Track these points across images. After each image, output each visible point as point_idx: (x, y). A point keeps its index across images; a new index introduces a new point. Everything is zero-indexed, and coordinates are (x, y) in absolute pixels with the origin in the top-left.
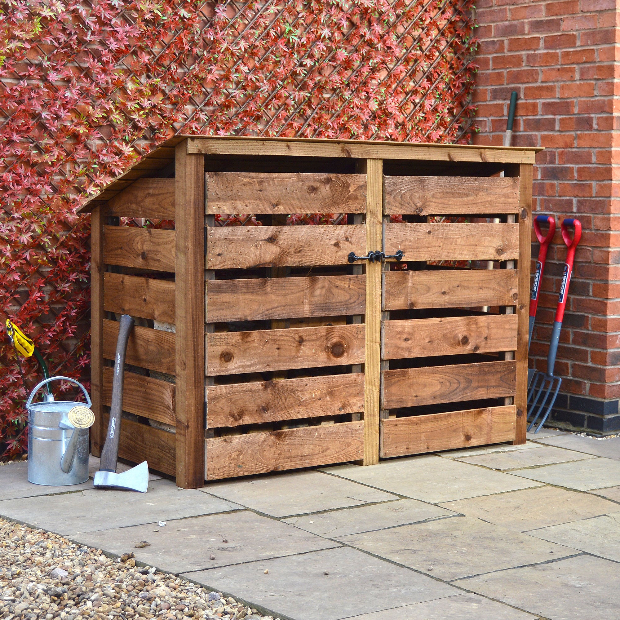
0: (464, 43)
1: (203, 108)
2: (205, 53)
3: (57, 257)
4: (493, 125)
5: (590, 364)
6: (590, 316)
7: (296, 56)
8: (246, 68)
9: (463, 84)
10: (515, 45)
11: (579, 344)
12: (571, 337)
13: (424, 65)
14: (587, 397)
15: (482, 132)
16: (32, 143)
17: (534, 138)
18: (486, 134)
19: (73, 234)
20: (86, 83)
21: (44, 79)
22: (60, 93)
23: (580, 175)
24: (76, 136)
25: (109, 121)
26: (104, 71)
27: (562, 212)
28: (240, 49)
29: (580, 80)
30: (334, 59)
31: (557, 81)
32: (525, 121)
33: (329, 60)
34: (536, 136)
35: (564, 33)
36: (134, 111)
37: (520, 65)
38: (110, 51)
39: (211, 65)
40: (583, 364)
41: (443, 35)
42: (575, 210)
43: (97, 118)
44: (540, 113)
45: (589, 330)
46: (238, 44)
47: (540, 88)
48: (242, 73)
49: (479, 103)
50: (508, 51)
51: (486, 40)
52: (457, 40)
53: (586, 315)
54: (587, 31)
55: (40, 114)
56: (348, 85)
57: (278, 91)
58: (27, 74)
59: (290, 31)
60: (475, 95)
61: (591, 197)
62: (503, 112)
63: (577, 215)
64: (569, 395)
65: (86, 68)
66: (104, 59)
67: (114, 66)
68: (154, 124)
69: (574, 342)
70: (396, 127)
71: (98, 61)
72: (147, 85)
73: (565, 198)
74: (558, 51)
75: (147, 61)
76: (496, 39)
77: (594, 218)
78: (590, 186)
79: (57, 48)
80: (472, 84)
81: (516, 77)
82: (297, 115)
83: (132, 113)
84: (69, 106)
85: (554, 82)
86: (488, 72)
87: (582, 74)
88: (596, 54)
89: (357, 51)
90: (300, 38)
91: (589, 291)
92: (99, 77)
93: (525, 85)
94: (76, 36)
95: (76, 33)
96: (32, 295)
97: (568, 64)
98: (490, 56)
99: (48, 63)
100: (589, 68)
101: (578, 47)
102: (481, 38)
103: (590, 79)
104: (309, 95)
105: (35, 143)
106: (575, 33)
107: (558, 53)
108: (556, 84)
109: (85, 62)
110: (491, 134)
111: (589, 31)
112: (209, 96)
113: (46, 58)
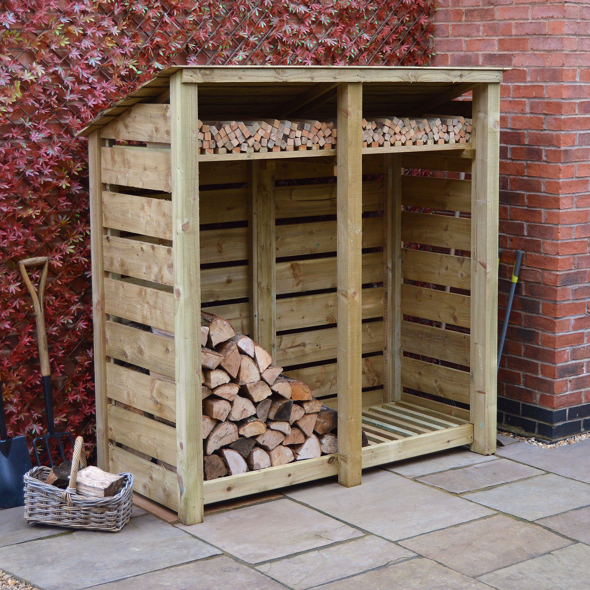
5: (540, 376)
6: (540, 332)
11: (529, 357)
12: (523, 350)
14: (537, 406)
23: (530, 202)
27: (514, 235)
29: (530, 113)
31: (509, 113)
35: (515, 68)
40: (534, 375)
42: (526, 233)
53: (537, 331)
54: (536, 68)
61: (541, 223)
63: (528, 238)
64: (521, 402)
69: (526, 355)
73: (517, 222)
74: (509, 84)
77: (544, 243)
78: (540, 213)
85: (505, 113)
87: (532, 108)
88: (545, 91)
91: (539, 309)
97: (519, 98)
100: (539, 103)
101: (529, 82)
103: (540, 114)
106: (525, 69)
107: (509, 86)
108: (508, 115)
111: (539, 68)
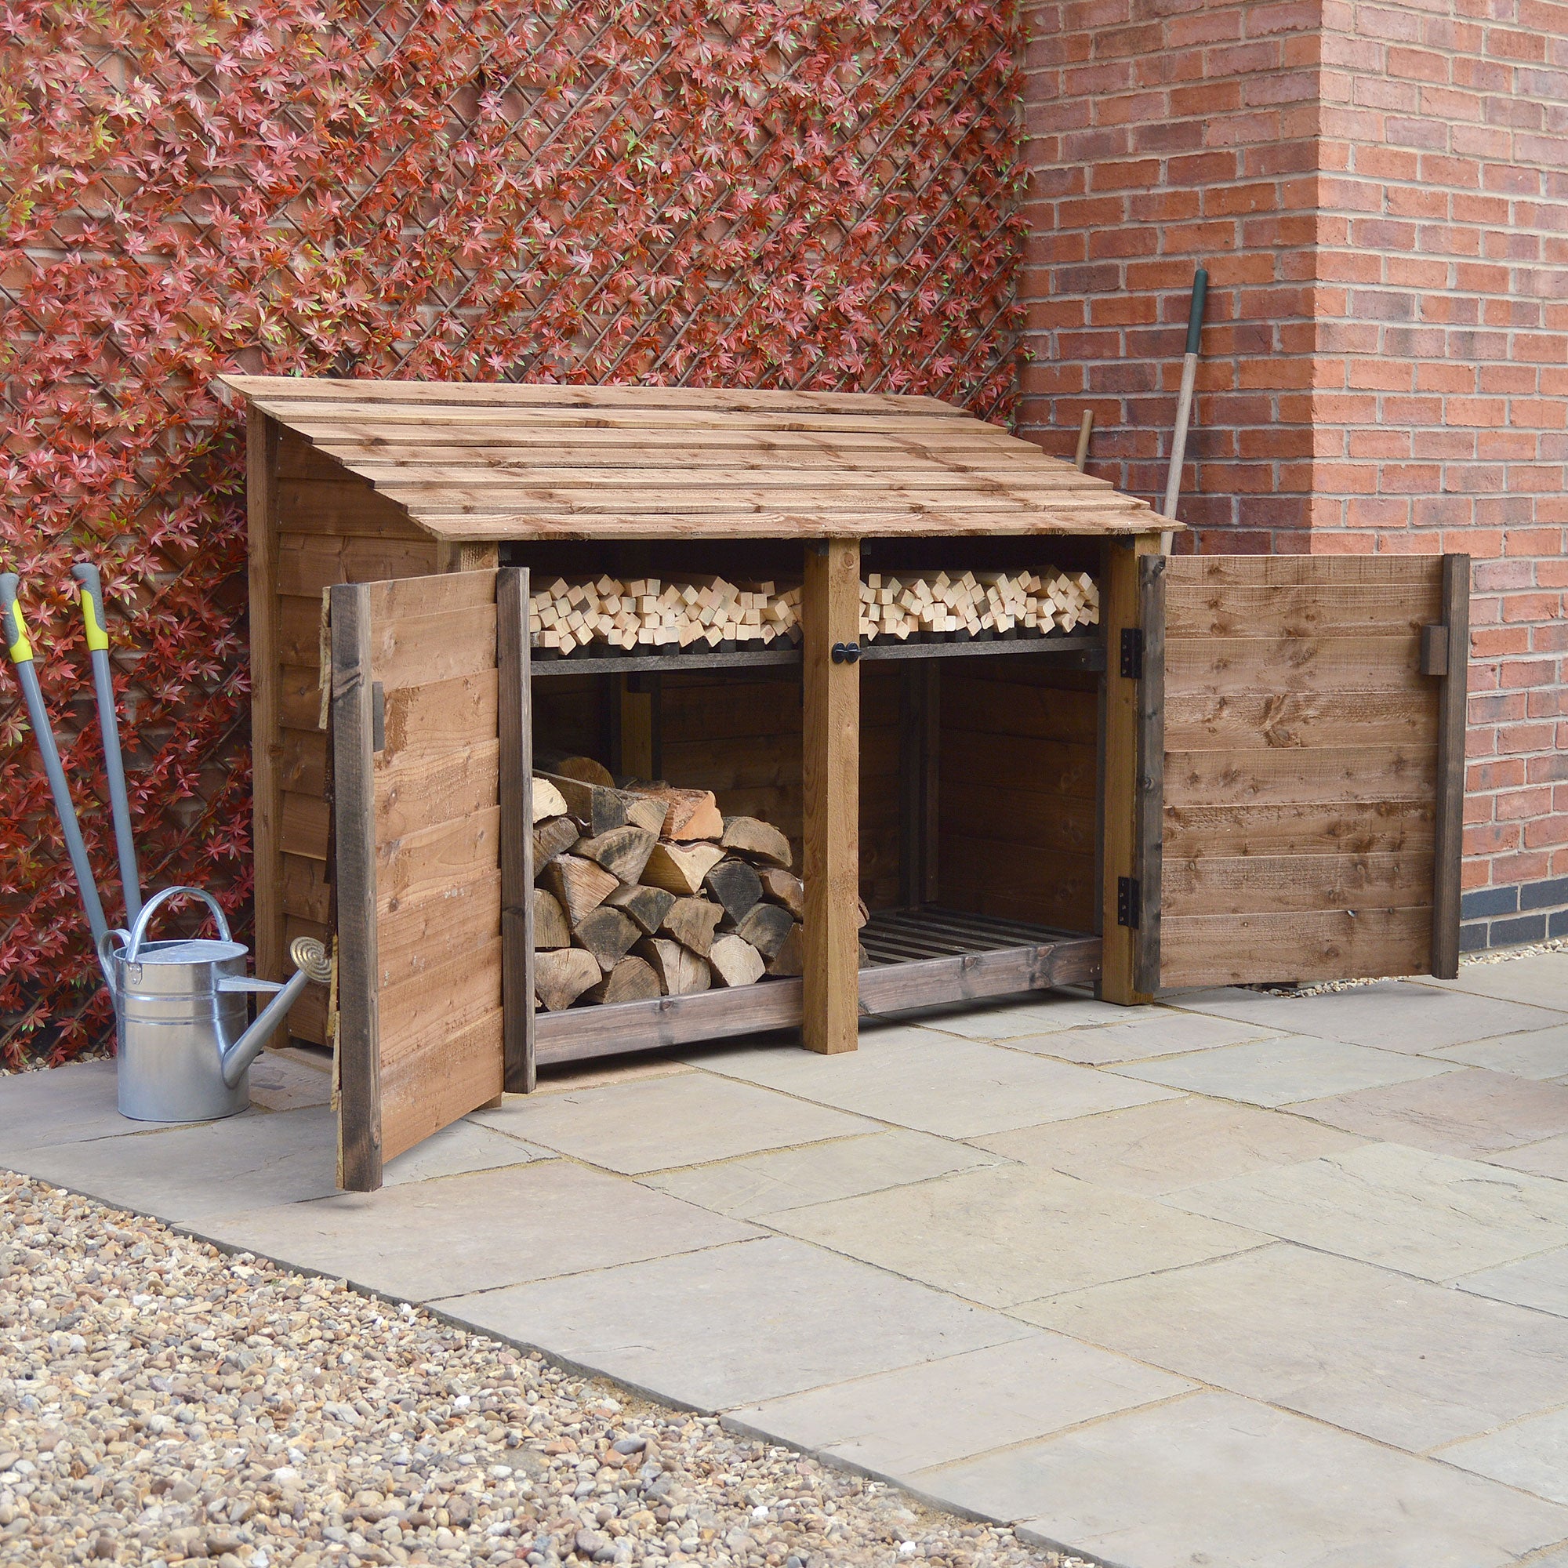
0: (1000, 174)
1: (457, 312)
2: (460, 193)
3: (153, 629)
4: (1061, 346)
7: (651, 200)
8: (547, 225)
9: (999, 260)
10: (1108, 176)
13: (916, 220)
15: (1039, 361)
16: (94, 387)
17: (1148, 371)
18: (1046, 365)
19: (185, 581)
20: (206, 259)
21: (118, 249)
22: (151, 280)
23: (1245, 448)
24: (186, 373)
25: (257, 339)
26: (246, 232)
27: (1209, 526)
28: (533, 184)
29: (1244, 248)
30: (729, 206)
31: (1197, 252)
32: (1128, 336)
33: (720, 209)
34: (1153, 366)
35: (1209, 151)
36: (310, 318)
37: (1116, 219)
38: (257, 189)
39: (472, 220)
41: (956, 156)
42: (1235, 520)
43: (231, 332)
44: (1160, 319)
46: (527, 174)
47: (1160, 267)
48: (537, 236)
49: (1031, 301)
50: (1092, 190)
51: (1046, 168)
52: (984, 167)
54: (1258, 146)
55: (109, 326)
56: (759, 261)
57: (613, 275)
58: (82, 239)
59: (637, 149)
60: (1021, 283)
61: (1270, 493)
62: (1082, 318)
63: (1240, 530)
65: (207, 226)
66: (245, 206)
67: (265, 222)
68: (351, 345)
70: (860, 350)
71: (232, 212)
72: (337, 261)
73: (1216, 496)
74: (1196, 189)
75: (336, 211)
76: (1066, 167)
77: (1277, 536)
78: (1267, 470)
79: (144, 183)
80: (1017, 261)
81: (1110, 245)
82: (655, 324)
83: (306, 322)
84: (171, 308)
85: (1188, 253)
86: (1050, 234)
87: (1248, 237)
88: (1277, 195)
89: (776, 189)
90: (659, 164)
92: (235, 245)
93: (1128, 262)
94: (185, 157)
95: (183, 151)
97: (1219, 216)
98: (1055, 202)
99: (127, 215)
100: (1262, 223)
101: (1240, 179)
102: (1033, 166)
103: (1266, 247)
104: (679, 283)
105: (100, 388)
106: (1232, 151)
107: (1197, 193)
108: (1193, 257)
109: (204, 213)
110: (1058, 365)
111: (1262, 145)
112: (469, 285)
113: (121, 205)
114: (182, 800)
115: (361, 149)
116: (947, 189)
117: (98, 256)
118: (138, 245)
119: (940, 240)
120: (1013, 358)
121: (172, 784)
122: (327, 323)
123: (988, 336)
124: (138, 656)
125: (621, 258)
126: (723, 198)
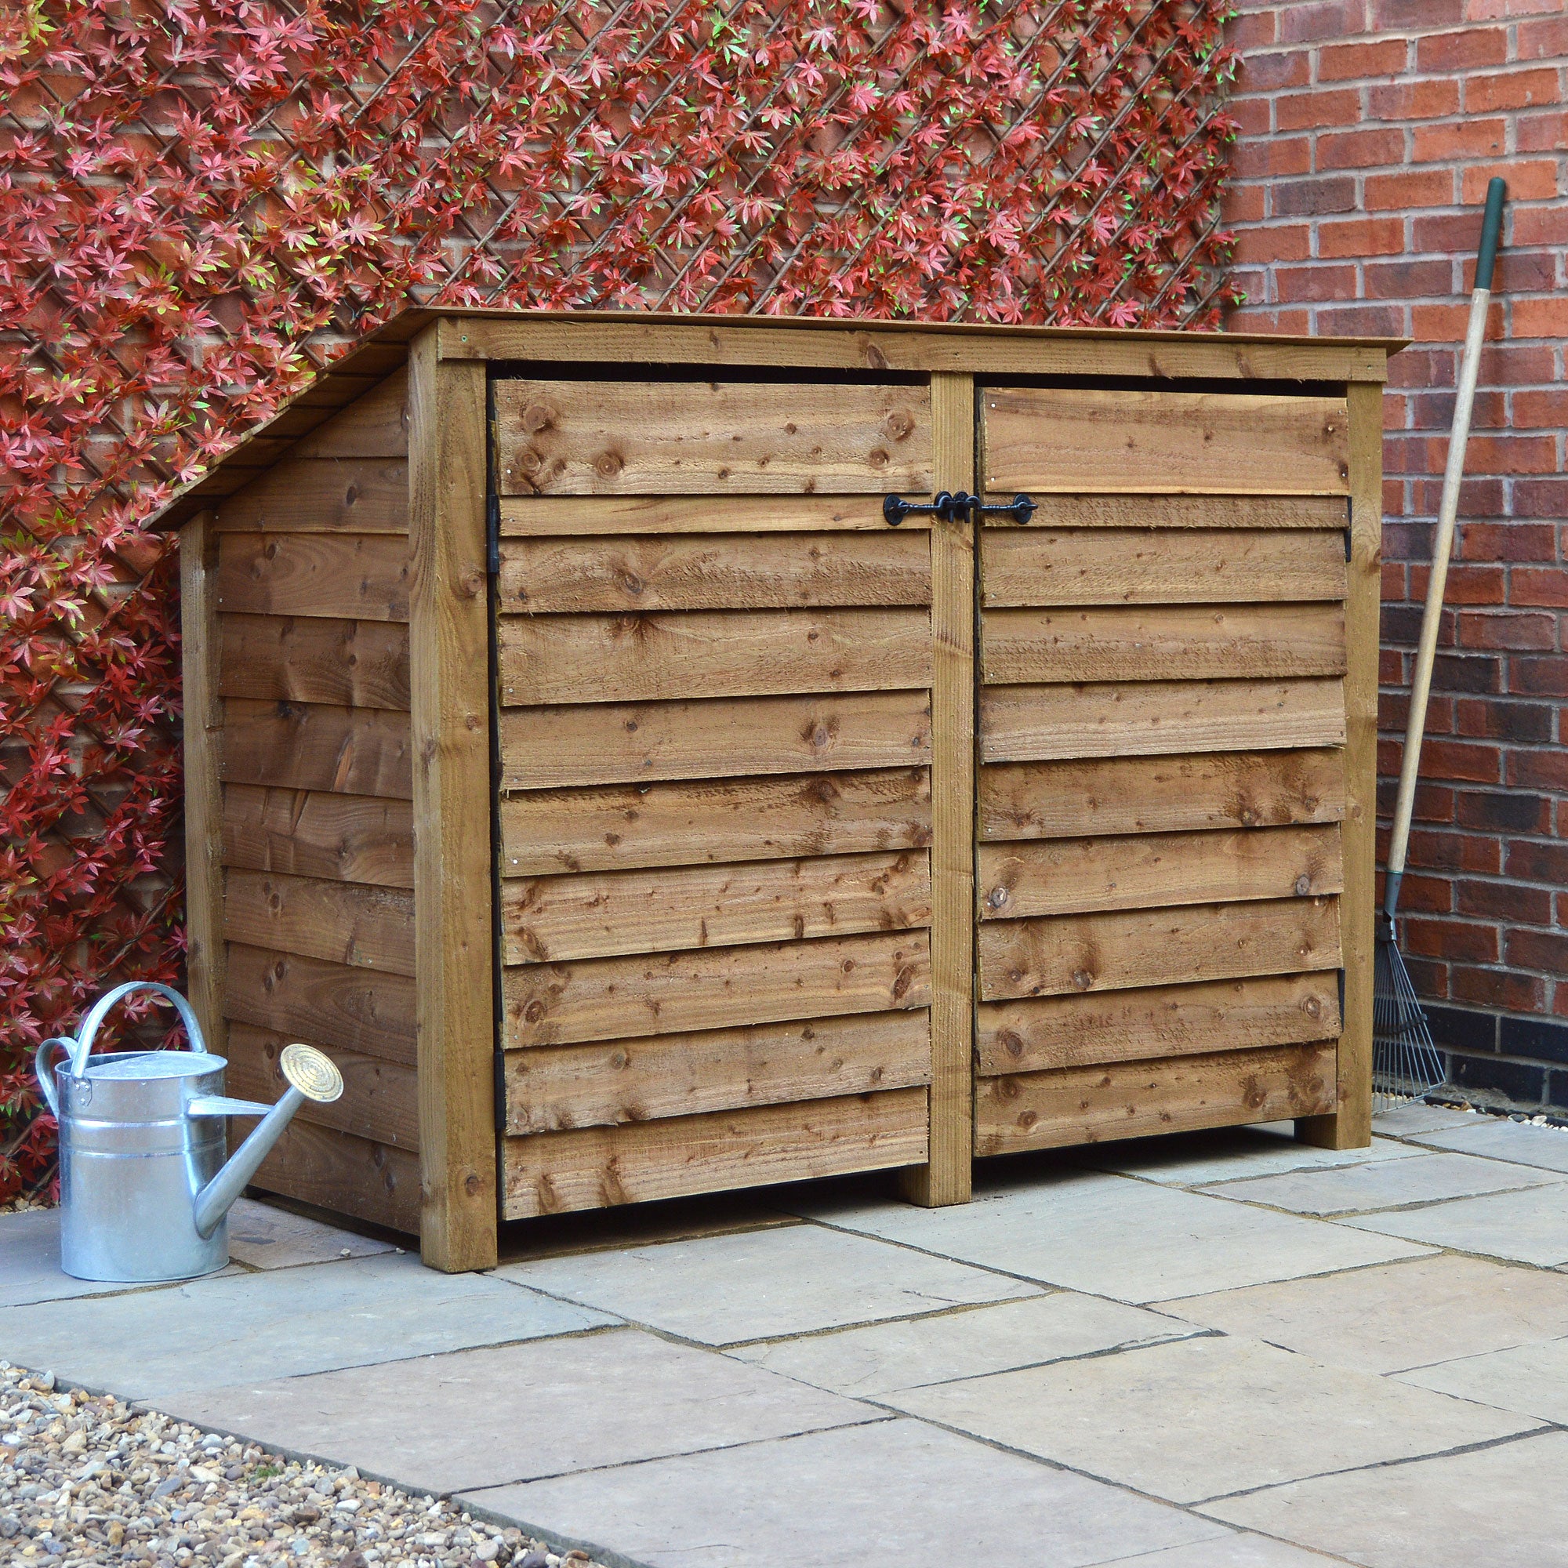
0: (1199, 61)
1: (493, 246)
2: (496, 94)
3: (104, 656)
4: (1280, 284)
5: (1555, 930)
6: (1554, 798)
7: (742, 99)
8: (608, 134)
9: (1198, 174)
10: (1338, 62)
11: (1522, 876)
12: (1503, 858)
13: (1090, 123)
14: (1548, 1021)
15: (1251, 305)
16: (29, 345)
17: (1393, 316)
18: (1260, 310)
19: (144, 594)
20: (170, 181)
21: (58, 168)
22: (100, 209)
23: (1521, 415)
24: (147, 327)
25: (235, 283)
26: (220, 145)
27: (1474, 517)
28: (590, 81)
29: (1518, 153)
30: (844, 105)
31: (1455, 160)
32: (1367, 271)
33: (832, 111)
34: (1399, 310)
35: (1471, 27)
36: (303, 256)
37: (1350, 117)
38: (236, 90)
39: (511, 128)
40: (1535, 929)
41: (1140, 39)
42: (1507, 510)
43: (203, 274)
44: (1408, 246)
45: (1551, 837)
46: (582, 68)
47: (1410, 181)
48: (595, 148)
49: (1240, 227)
50: (1320, 81)
51: (1259, 52)
52: (1178, 53)
53: (1543, 795)
54: (1533, 20)
55: (48, 266)
56: (884, 178)
57: (693, 198)
58: (12, 157)
59: (725, 34)
60: (1228, 202)
61: (1554, 473)
62: (1307, 248)
63: (1514, 523)
64: (1499, 1015)
65: (172, 138)
66: (220, 112)
67: (245, 132)
68: (357, 290)
69: (1512, 870)
70: (1017, 292)
71: (204, 120)
72: (338, 182)
73: (1481, 478)
74: (1455, 77)
75: (335, 116)
76: (1285, 50)
77: (1562, 531)
78: (1549, 444)
79: (91, 83)
80: (1221, 174)
81: (1342, 152)
82: (748, 261)
83: (298, 260)
84: (128, 244)
85: (1445, 161)
86: (1265, 139)
87: (1523, 137)
88: (1560, 84)
89: (906, 85)
90: (753, 53)
91: (1549, 731)
92: (208, 163)
93: (1366, 174)
94: (143, 50)
95: (141, 43)
96: (40, 761)
97: (1485, 112)
98: (1270, 97)
99: (70, 125)
100: (1541, 121)
101: (1512, 63)
102: (1243, 49)
103: (1546, 152)
104: (779, 208)
105: (36, 347)
106: (1501, 26)
107: (1455, 83)
108: (1452, 166)
109: (167, 121)
110: (1276, 310)
111: (1541, 19)
112: (507, 212)
113: (62, 112)
114: (142, 876)
115: (369, 38)
116: (1129, 82)
117: (34, 178)
118: (82, 163)
119: (1121, 148)
120: (1217, 302)
121: (129, 855)
122: (324, 261)
123: (1183, 273)
124: (86, 690)
125: (703, 175)
126: (836, 97)
